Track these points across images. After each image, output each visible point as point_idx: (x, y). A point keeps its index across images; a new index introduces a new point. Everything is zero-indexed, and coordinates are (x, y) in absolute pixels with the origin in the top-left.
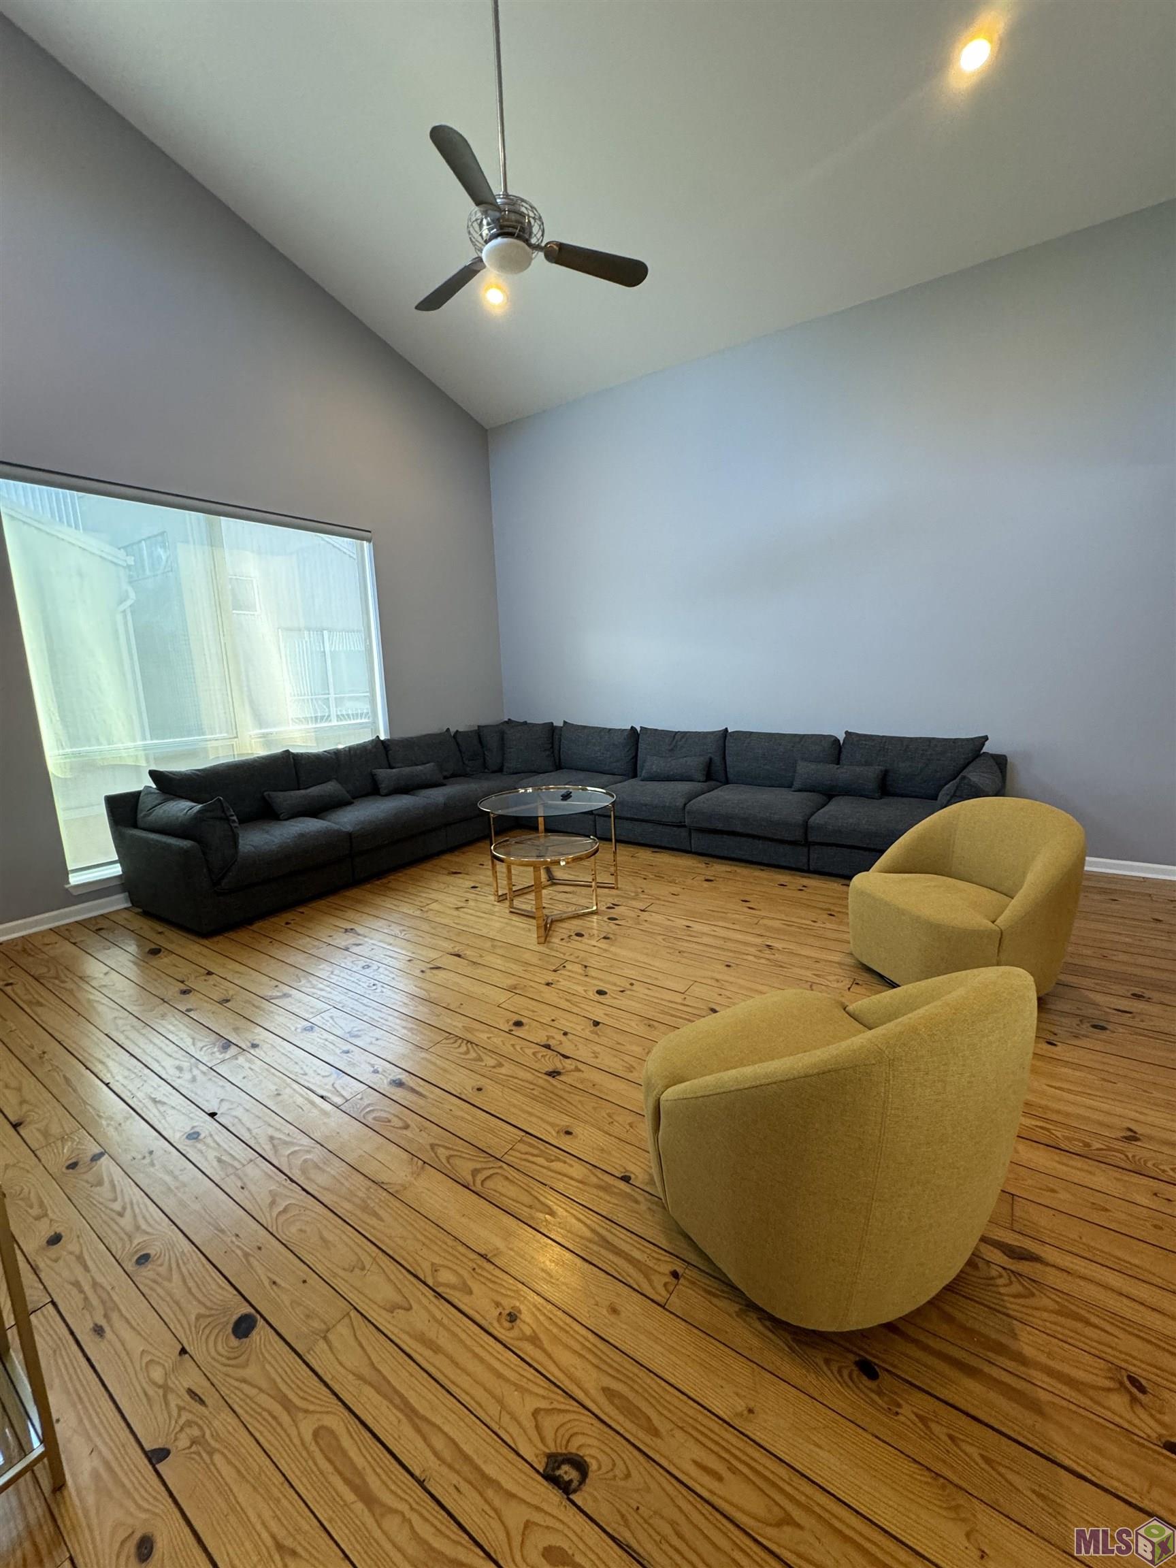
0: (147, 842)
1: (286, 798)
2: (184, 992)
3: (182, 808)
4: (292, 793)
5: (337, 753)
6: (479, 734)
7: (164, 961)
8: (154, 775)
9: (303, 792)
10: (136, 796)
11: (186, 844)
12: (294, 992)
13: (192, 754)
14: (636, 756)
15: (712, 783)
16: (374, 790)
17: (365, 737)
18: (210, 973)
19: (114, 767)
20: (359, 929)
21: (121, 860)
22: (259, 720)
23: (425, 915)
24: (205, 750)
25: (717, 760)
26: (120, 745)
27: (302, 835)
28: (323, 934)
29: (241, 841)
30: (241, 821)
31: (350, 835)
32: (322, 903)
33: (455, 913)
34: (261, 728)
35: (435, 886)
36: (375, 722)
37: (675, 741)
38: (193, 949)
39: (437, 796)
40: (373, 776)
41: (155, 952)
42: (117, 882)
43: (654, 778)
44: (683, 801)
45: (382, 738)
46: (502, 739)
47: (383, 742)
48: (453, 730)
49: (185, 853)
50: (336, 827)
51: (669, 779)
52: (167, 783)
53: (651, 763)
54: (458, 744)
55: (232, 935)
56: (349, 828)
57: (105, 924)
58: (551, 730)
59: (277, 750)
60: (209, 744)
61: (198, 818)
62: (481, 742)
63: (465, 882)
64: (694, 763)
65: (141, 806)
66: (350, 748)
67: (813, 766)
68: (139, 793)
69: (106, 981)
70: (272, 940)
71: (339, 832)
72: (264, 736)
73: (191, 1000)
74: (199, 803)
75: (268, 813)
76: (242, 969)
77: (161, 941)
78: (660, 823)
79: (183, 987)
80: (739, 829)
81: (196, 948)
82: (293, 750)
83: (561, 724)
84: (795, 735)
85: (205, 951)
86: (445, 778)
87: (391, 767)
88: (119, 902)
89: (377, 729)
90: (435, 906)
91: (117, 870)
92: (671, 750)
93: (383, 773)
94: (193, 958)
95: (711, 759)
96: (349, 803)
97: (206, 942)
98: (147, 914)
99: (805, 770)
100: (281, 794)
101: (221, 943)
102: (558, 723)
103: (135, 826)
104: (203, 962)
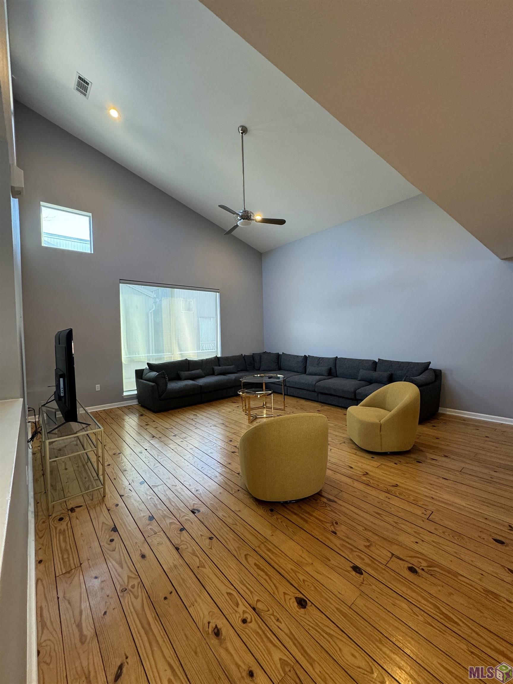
0: (143, 383)
1: (184, 374)
2: (147, 425)
3: (154, 374)
4: (186, 372)
5: (202, 361)
6: (253, 356)
7: (143, 417)
8: (148, 364)
9: (190, 372)
10: (143, 370)
11: (153, 384)
12: (174, 428)
13: (160, 359)
14: (306, 367)
15: (330, 377)
16: (213, 373)
17: (212, 356)
18: (154, 421)
19: (139, 361)
20: (198, 415)
21: (137, 390)
22: (180, 350)
23: (219, 413)
24: (164, 358)
25: (333, 368)
26: (141, 355)
27: (186, 385)
28: (187, 415)
29: (168, 385)
30: (169, 380)
31: (201, 386)
32: (190, 408)
33: (228, 413)
34: (180, 351)
35: (226, 405)
36: (217, 351)
37: (319, 360)
38: (152, 416)
39: (232, 376)
40: (213, 369)
41: (142, 415)
42: (135, 396)
43: (310, 374)
44: (315, 382)
45: (219, 356)
46: (260, 358)
47: (218, 358)
48: (243, 355)
49: (153, 386)
50: (197, 383)
51: (315, 375)
52: (151, 367)
53: (310, 369)
54: (245, 360)
55: (163, 413)
56: (201, 384)
57: (131, 407)
58: (278, 356)
59: (184, 359)
60: (165, 356)
61: (157, 377)
62: (253, 359)
63: (235, 405)
64: (324, 369)
65: (144, 373)
66: (207, 359)
67: (365, 371)
68: (144, 369)
69: (129, 420)
70: (173, 415)
71: (198, 385)
72: (181, 354)
73: (148, 427)
74: (158, 372)
75: (178, 378)
76: (162, 421)
77: (144, 413)
78: (308, 390)
79: (147, 424)
80: (333, 393)
81: (153, 415)
82: (189, 359)
83: (282, 354)
84: (360, 360)
85: (154, 416)
86: (238, 371)
87: (220, 366)
88: (135, 402)
89: (217, 353)
90: (223, 411)
91: (136, 392)
92: (318, 364)
93: (216, 368)
94: (151, 417)
95: (331, 368)
96: (204, 377)
97: (155, 414)
98: (142, 406)
99: (363, 373)
100: (182, 372)
101: (159, 415)
102: (281, 353)
103: (142, 379)
104: (153, 419)
